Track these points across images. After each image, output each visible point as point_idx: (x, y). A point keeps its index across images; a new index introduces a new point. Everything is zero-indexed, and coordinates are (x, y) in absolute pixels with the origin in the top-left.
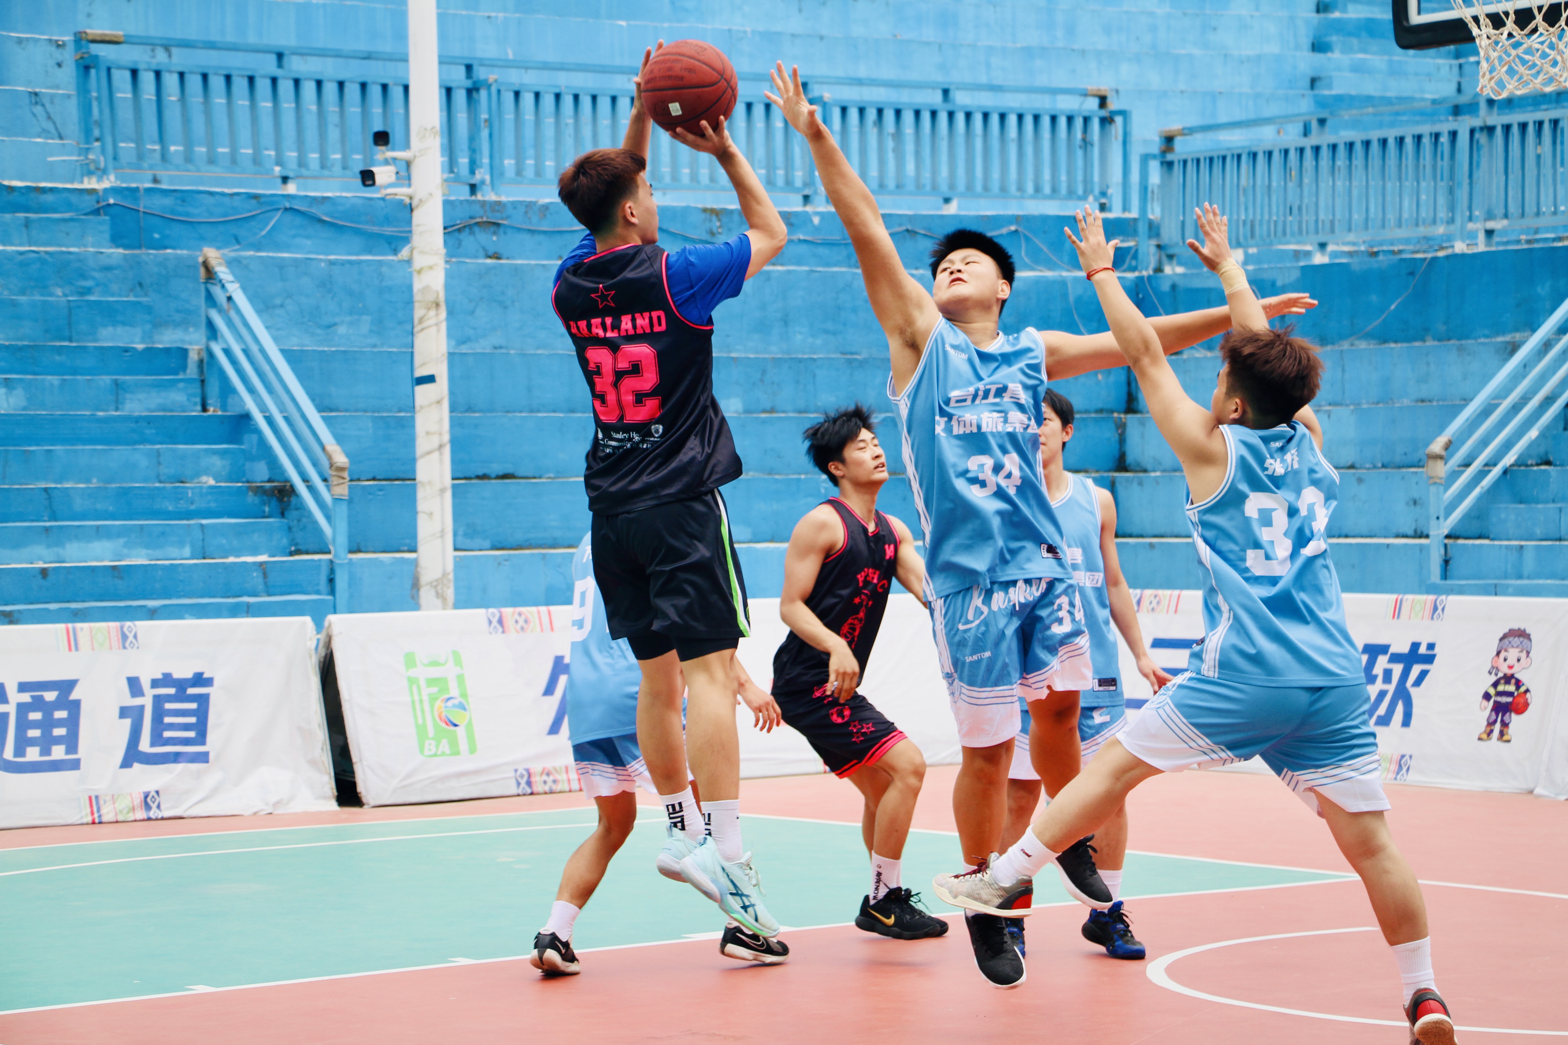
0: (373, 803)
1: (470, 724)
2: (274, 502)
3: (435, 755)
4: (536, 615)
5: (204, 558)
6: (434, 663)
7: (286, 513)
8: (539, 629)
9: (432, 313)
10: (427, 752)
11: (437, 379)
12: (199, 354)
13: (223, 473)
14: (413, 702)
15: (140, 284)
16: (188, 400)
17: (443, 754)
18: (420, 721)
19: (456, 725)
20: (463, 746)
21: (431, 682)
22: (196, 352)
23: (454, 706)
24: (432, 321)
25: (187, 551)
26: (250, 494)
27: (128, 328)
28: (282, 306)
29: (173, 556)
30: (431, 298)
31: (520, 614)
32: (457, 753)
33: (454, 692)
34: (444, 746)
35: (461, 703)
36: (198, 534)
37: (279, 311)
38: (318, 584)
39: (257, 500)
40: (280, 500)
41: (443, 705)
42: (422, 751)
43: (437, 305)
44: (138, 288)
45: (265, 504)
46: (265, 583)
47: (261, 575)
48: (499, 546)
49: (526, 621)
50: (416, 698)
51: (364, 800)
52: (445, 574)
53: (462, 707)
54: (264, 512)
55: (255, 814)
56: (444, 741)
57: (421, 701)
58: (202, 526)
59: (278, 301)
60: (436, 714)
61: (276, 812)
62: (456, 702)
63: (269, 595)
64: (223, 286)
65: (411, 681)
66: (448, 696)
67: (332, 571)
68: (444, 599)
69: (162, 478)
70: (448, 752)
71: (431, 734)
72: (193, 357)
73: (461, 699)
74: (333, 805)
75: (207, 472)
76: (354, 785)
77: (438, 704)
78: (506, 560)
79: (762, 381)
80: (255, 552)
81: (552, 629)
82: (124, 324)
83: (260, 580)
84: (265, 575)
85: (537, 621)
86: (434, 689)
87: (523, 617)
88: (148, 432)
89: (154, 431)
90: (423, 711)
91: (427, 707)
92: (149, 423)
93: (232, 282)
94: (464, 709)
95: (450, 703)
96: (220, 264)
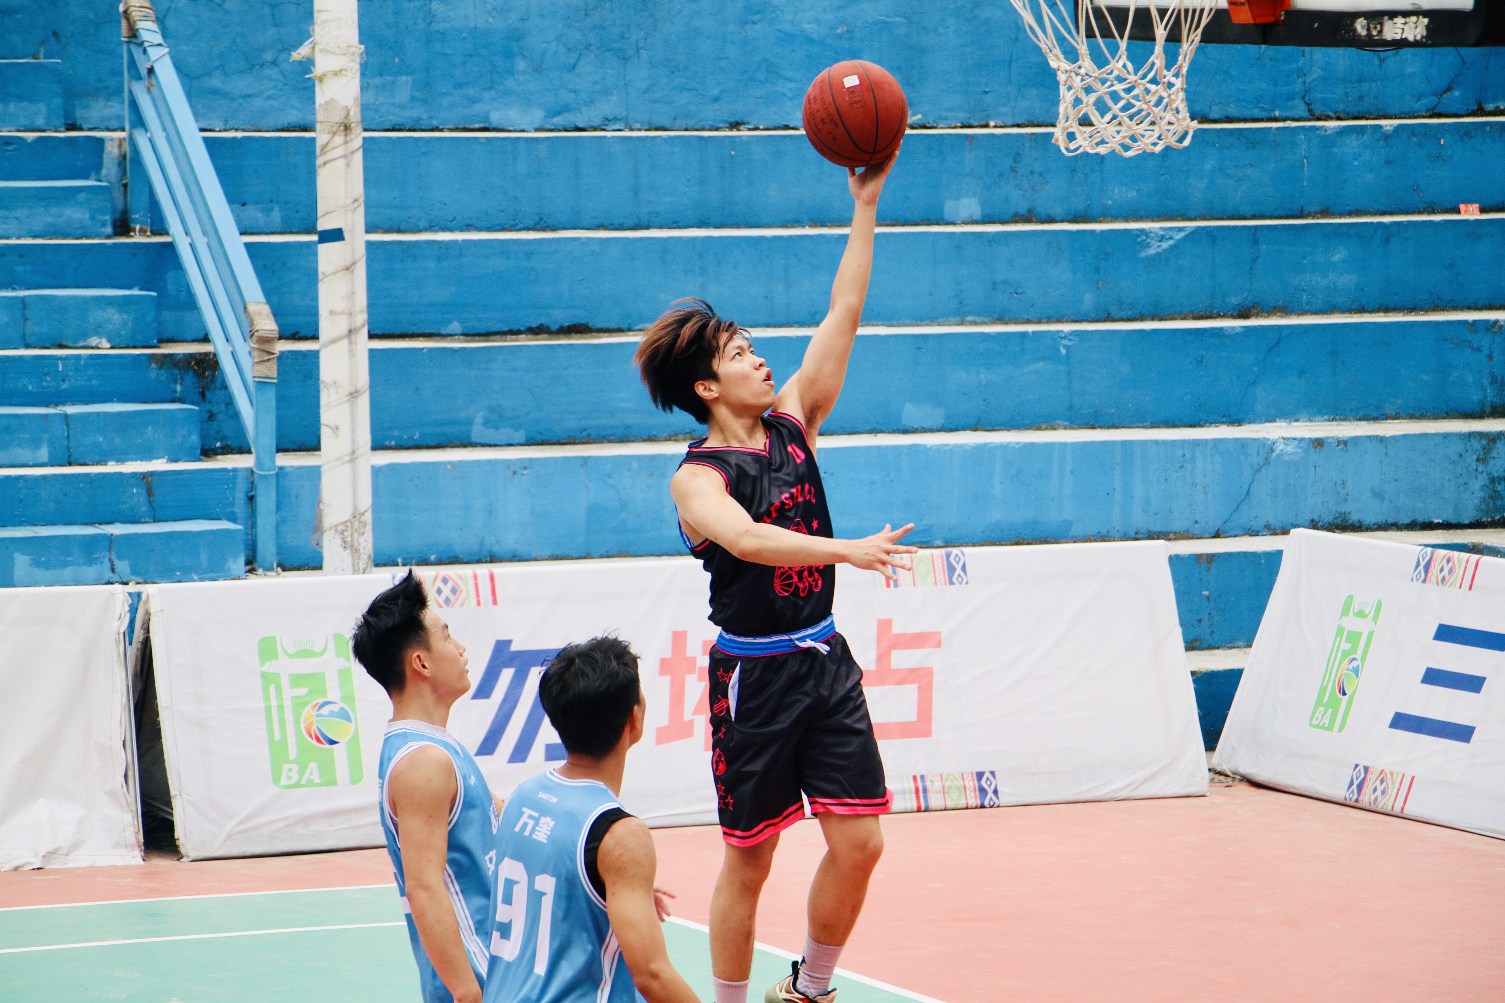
0: (193, 855)
1: (355, 739)
2: (190, 378)
3: (297, 785)
4: (471, 582)
5: (70, 464)
6: (305, 653)
7: (208, 394)
8: (474, 602)
9: (339, 139)
10: (284, 782)
11: (346, 235)
12: (120, 146)
13: (123, 333)
14: (268, 710)
15: (55, 34)
16: (92, 218)
17: (310, 783)
18: (277, 737)
19: (333, 742)
20: (342, 772)
21: (297, 680)
22: (116, 143)
23: (332, 714)
24: (340, 152)
25: (43, 454)
26: (154, 366)
27: (26, 104)
28: (274, 63)
29: (23, 460)
30: (338, 117)
31: (445, 581)
32: (333, 782)
33: (333, 694)
34: (313, 771)
35: (342, 709)
36: (60, 429)
37: (268, 72)
38: (232, 505)
39: (164, 375)
40: (200, 375)
41: (315, 713)
42: (276, 780)
43: (347, 128)
44: (52, 40)
45: (175, 381)
46: (150, 503)
47: (144, 492)
48: (539, 438)
49: (454, 591)
50: (273, 703)
51: (183, 850)
52: (356, 515)
53: (345, 716)
54: (175, 392)
55: (16, 869)
56: (313, 765)
57: (281, 708)
58: (66, 416)
59: (268, 57)
60: (302, 727)
61: (48, 867)
62: (335, 708)
63: (156, 520)
64: (145, 51)
65: (267, 678)
66: (322, 700)
67: (252, 485)
68: (355, 551)
69: (30, 340)
70: (317, 781)
71: (292, 754)
72: (112, 151)
73: (343, 705)
74: (135, 857)
75: (97, 331)
76: (169, 826)
77: (308, 712)
78: (525, 468)
79: (1013, 170)
80: (148, 455)
81: (495, 602)
82: (20, 98)
83: (143, 499)
84: (150, 492)
85: (472, 589)
86: (302, 691)
87: (450, 584)
88: (19, 268)
89: (29, 267)
90: (282, 722)
91: (288, 716)
92: (21, 256)
93: (160, 45)
94: (349, 720)
95: (325, 711)
96: (146, 18)
